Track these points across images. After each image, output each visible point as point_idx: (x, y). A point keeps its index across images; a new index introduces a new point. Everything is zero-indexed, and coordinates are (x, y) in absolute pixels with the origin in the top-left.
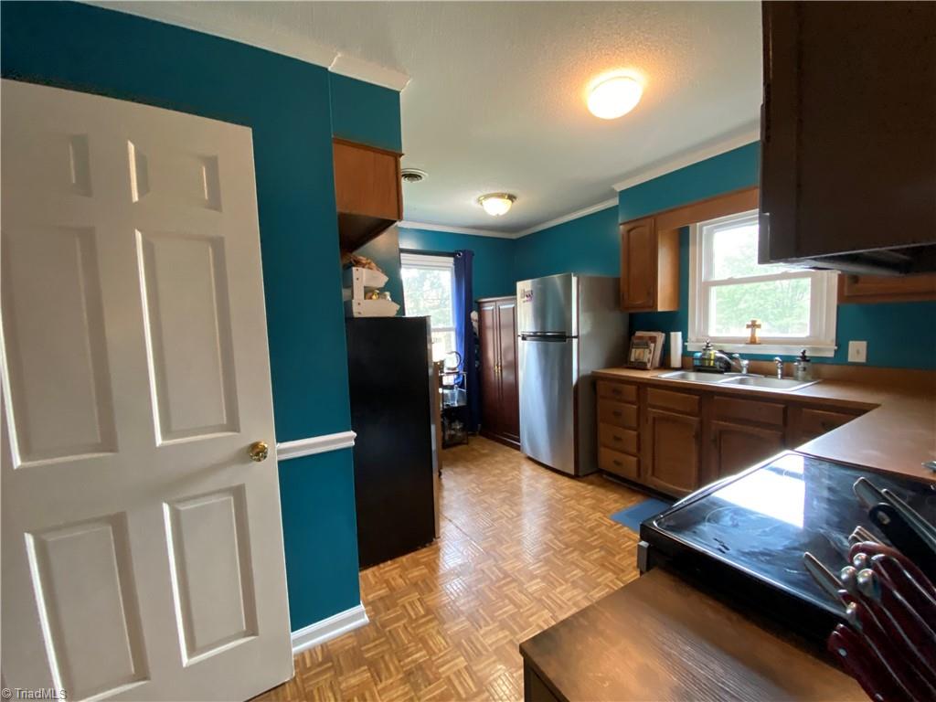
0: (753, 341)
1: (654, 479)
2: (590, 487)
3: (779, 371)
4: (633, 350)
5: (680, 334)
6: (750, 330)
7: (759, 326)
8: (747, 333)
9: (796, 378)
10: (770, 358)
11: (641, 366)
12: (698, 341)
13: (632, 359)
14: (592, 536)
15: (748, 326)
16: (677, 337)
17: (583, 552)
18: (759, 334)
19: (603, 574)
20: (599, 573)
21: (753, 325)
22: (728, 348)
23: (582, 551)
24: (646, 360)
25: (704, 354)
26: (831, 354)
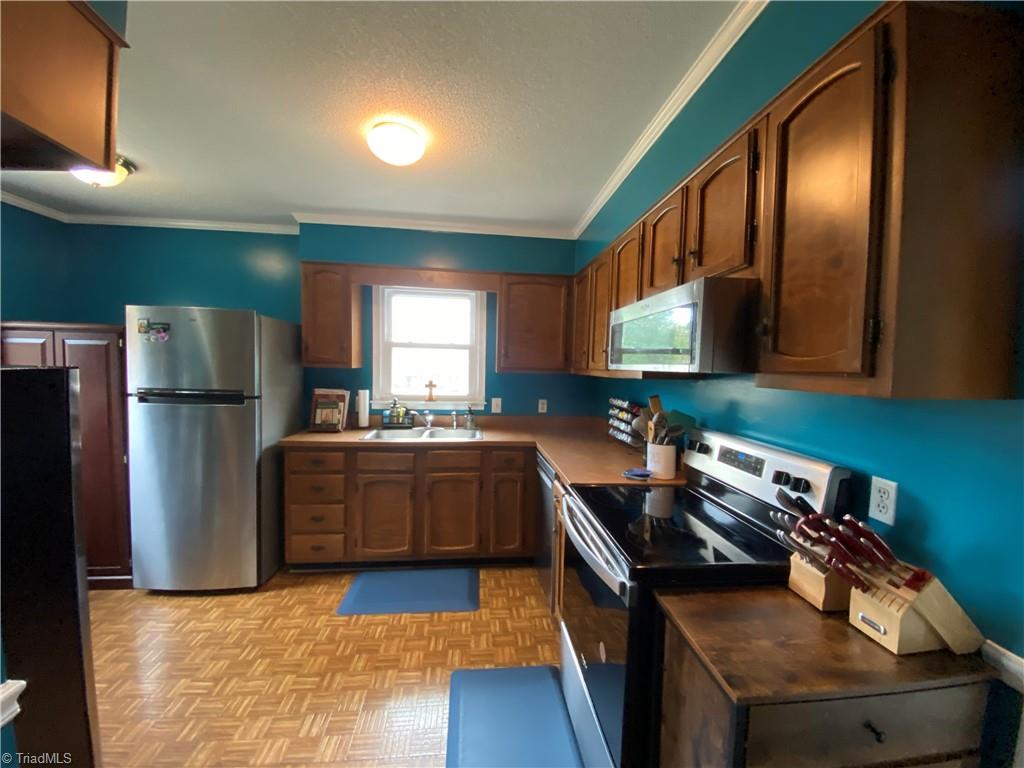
0: (431, 399)
1: (366, 550)
2: (285, 592)
3: (455, 423)
4: (319, 411)
5: (367, 392)
6: (428, 389)
7: (435, 386)
8: (426, 392)
9: (466, 428)
10: (448, 413)
11: (332, 429)
12: (382, 399)
13: (318, 421)
14: (339, 646)
15: (427, 386)
16: (364, 394)
17: (344, 670)
18: (436, 392)
19: (384, 678)
20: (379, 679)
21: (431, 385)
22: (410, 405)
23: (342, 670)
24: (335, 422)
25: (392, 412)
26: (483, 408)
